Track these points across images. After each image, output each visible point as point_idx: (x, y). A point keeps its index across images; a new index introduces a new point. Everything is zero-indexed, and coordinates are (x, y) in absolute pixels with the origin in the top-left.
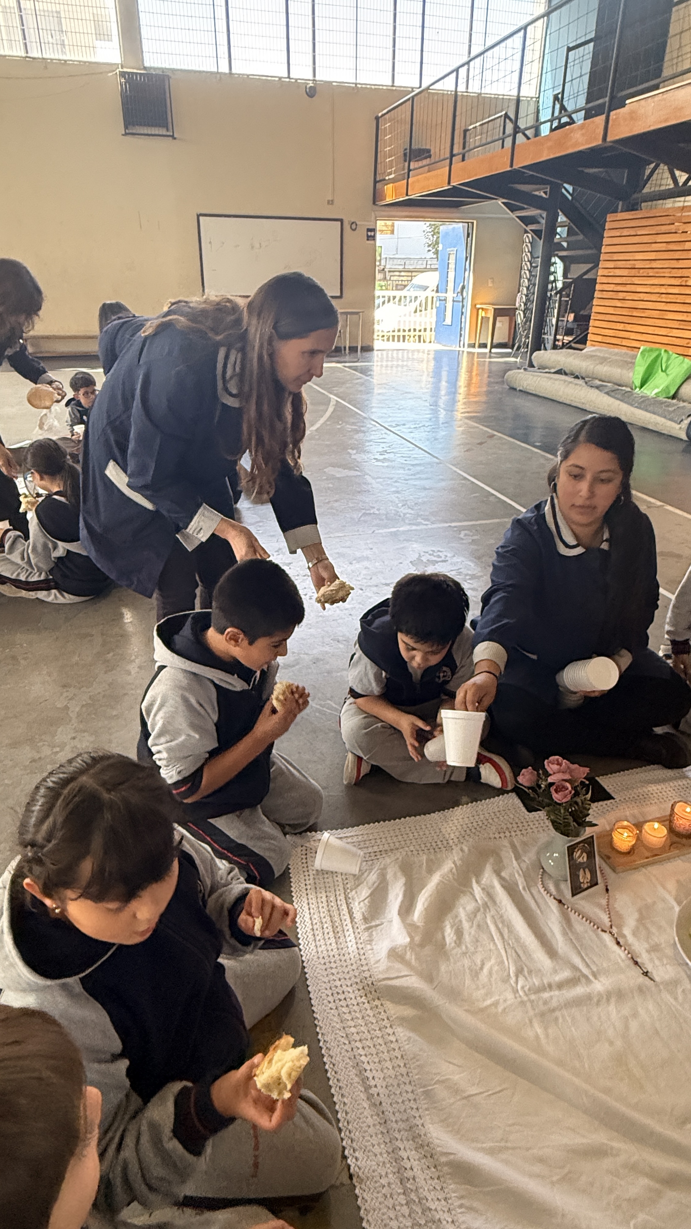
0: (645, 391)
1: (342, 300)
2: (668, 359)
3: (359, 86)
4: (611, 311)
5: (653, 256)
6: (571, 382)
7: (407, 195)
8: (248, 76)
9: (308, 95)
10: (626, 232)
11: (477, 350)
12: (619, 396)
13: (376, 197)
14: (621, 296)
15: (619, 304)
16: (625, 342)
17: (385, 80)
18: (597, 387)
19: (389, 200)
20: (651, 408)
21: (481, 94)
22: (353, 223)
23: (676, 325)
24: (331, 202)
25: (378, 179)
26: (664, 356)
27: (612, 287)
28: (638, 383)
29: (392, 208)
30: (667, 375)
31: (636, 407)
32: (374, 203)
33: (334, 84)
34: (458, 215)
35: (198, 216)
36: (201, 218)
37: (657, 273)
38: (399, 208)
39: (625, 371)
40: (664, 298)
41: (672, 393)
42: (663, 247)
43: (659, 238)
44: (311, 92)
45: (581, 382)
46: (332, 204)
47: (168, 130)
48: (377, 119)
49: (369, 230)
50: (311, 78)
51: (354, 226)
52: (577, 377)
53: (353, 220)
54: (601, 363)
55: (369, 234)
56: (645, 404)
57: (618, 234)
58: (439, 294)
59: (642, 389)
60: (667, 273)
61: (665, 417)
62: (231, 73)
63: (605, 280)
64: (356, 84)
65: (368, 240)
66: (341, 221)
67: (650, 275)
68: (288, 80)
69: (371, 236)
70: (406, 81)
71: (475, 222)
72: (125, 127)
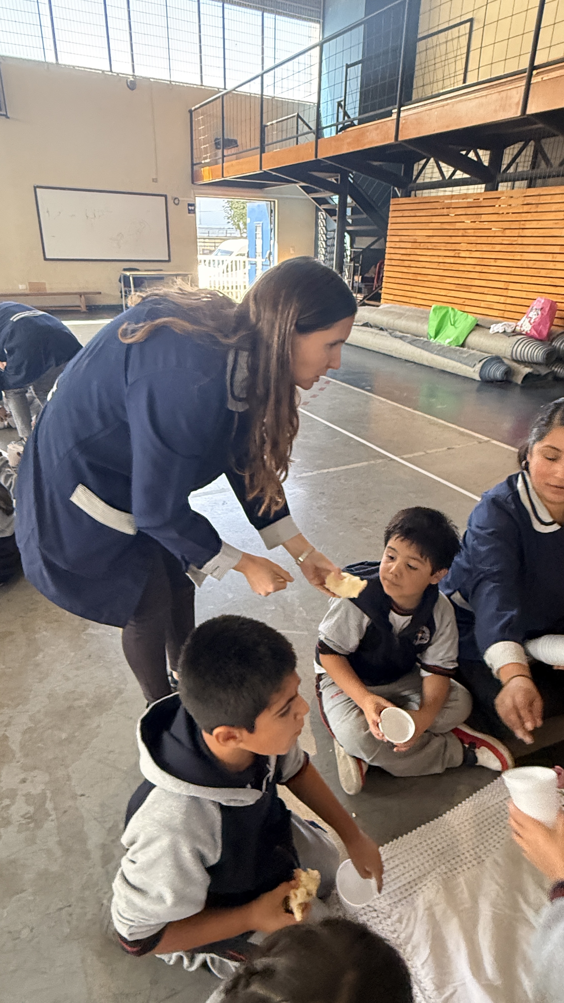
0: (439, 341)
1: (170, 264)
2: (454, 316)
3: (174, 83)
4: (400, 275)
5: (430, 233)
6: (377, 334)
7: (223, 177)
8: (74, 67)
9: (130, 89)
10: (406, 213)
12: (420, 345)
13: (194, 177)
14: (407, 263)
15: (405, 270)
16: (413, 301)
17: (195, 80)
18: (401, 338)
19: (206, 181)
20: (448, 355)
21: (274, 97)
22: (176, 198)
23: (453, 287)
24: (155, 180)
25: (195, 162)
26: (451, 312)
27: (398, 257)
28: (432, 334)
29: (211, 187)
30: (456, 328)
31: (436, 354)
32: (193, 183)
33: (152, 80)
34: (263, 195)
35: (35, 188)
36: (38, 190)
37: (435, 246)
38: (214, 187)
39: (419, 325)
40: (442, 266)
41: (461, 342)
42: (438, 226)
43: (435, 219)
44: (132, 86)
45: (385, 333)
46: (156, 182)
48: (191, 112)
49: (190, 205)
50: (131, 73)
51: (176, 201)
52: (381, 329)
53: (176, 196)
54: (400, 318)
55: (190, 208)
56: (442, 351)
57: (401, 215)
58: (250, 259)
59: (436, 339)
60: (442, 246)
61: (461, 362)
62: (57, 63)
63: (392, 251)
64: (170, 81)
65: (189, 213)
66: (166, 196)
67: (430, 247)
68: (110, 73)
69: (192, 210)
70: (213, 82)
71: (276, 201)
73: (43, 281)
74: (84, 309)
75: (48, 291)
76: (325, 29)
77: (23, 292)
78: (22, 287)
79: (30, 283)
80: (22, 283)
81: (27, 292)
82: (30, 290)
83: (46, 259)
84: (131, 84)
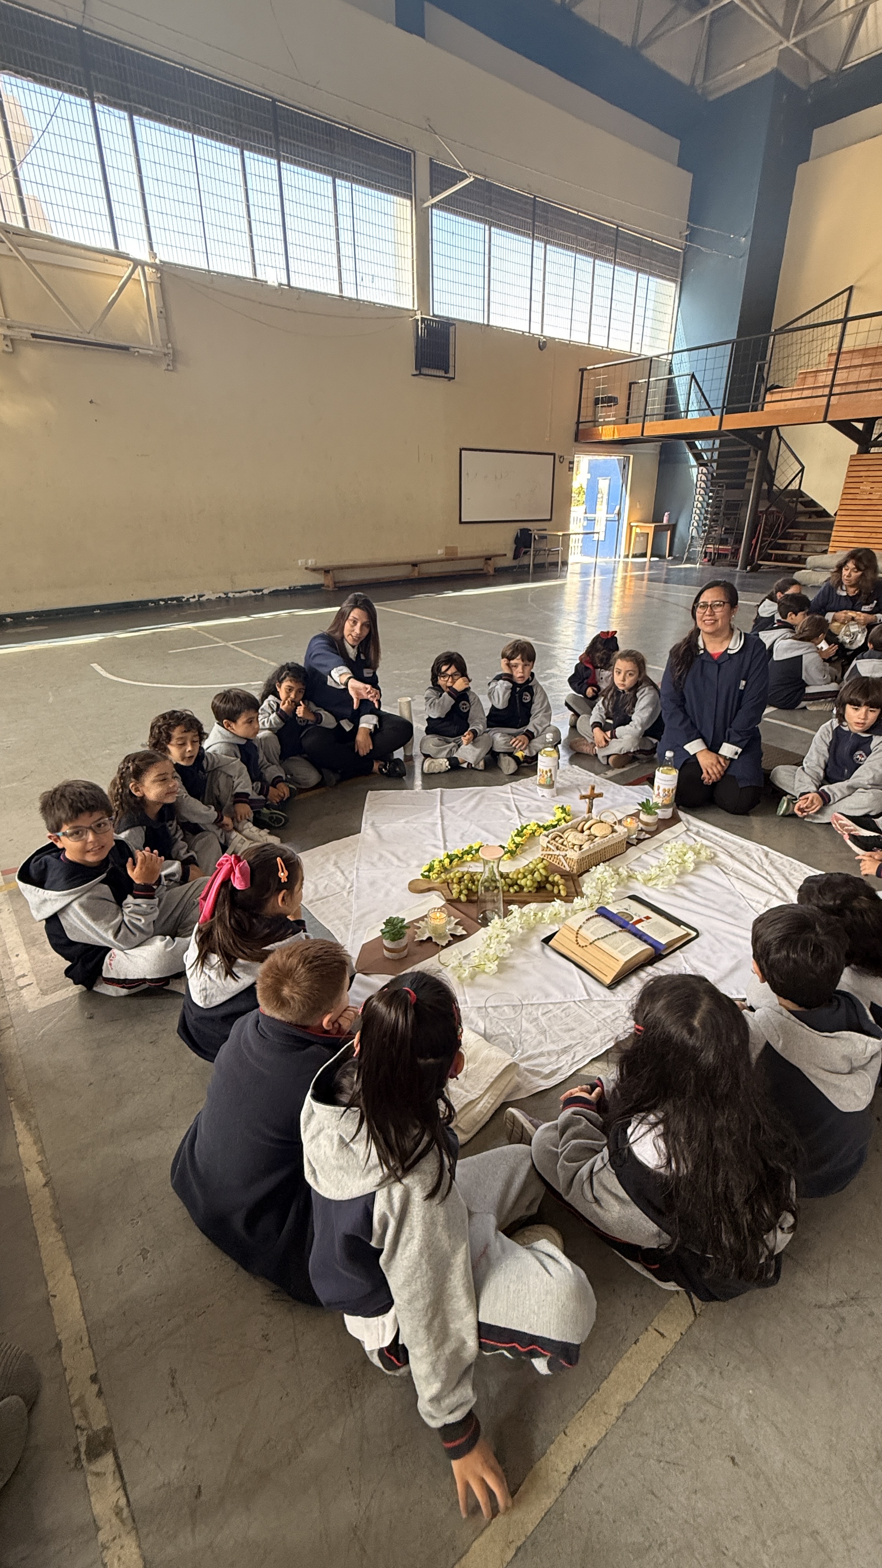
1: (551, 523)
7: (642, 433)
8: (502, 328)
9: (541, 349)
11: (630, 560)
13: (582, 434)
17: (585, 339)
22: (562, 457)
25: (581, 420)
32: (576, 440)
33: (554, 340)
34: (623, 450)
35: (461, 450)
36: (463, 452)
44: (542, 346)
46: (548, 441)
47: (445, 373)
48: (582, 370)
49: (570, 463)
50: (541, 334)
51: (562, 460)
53: (562, 454)
64: (571, 342)
65: (569, 471)
66: (554, 454)
68: (529, 335)
69: (571, 468)
70: (599, 341)
71: (632, 457)
72: (416, 369)
73: (456, 545)
74: (492, 572)
75: (459, 555)
76: (684, 288)
77: (440, 557)
78: (440, 552)
79: (446, 547)
80: (441, 549)
81: (444, 557)
82: (446, 554)
83: (461, 522)
84: (543, 344)
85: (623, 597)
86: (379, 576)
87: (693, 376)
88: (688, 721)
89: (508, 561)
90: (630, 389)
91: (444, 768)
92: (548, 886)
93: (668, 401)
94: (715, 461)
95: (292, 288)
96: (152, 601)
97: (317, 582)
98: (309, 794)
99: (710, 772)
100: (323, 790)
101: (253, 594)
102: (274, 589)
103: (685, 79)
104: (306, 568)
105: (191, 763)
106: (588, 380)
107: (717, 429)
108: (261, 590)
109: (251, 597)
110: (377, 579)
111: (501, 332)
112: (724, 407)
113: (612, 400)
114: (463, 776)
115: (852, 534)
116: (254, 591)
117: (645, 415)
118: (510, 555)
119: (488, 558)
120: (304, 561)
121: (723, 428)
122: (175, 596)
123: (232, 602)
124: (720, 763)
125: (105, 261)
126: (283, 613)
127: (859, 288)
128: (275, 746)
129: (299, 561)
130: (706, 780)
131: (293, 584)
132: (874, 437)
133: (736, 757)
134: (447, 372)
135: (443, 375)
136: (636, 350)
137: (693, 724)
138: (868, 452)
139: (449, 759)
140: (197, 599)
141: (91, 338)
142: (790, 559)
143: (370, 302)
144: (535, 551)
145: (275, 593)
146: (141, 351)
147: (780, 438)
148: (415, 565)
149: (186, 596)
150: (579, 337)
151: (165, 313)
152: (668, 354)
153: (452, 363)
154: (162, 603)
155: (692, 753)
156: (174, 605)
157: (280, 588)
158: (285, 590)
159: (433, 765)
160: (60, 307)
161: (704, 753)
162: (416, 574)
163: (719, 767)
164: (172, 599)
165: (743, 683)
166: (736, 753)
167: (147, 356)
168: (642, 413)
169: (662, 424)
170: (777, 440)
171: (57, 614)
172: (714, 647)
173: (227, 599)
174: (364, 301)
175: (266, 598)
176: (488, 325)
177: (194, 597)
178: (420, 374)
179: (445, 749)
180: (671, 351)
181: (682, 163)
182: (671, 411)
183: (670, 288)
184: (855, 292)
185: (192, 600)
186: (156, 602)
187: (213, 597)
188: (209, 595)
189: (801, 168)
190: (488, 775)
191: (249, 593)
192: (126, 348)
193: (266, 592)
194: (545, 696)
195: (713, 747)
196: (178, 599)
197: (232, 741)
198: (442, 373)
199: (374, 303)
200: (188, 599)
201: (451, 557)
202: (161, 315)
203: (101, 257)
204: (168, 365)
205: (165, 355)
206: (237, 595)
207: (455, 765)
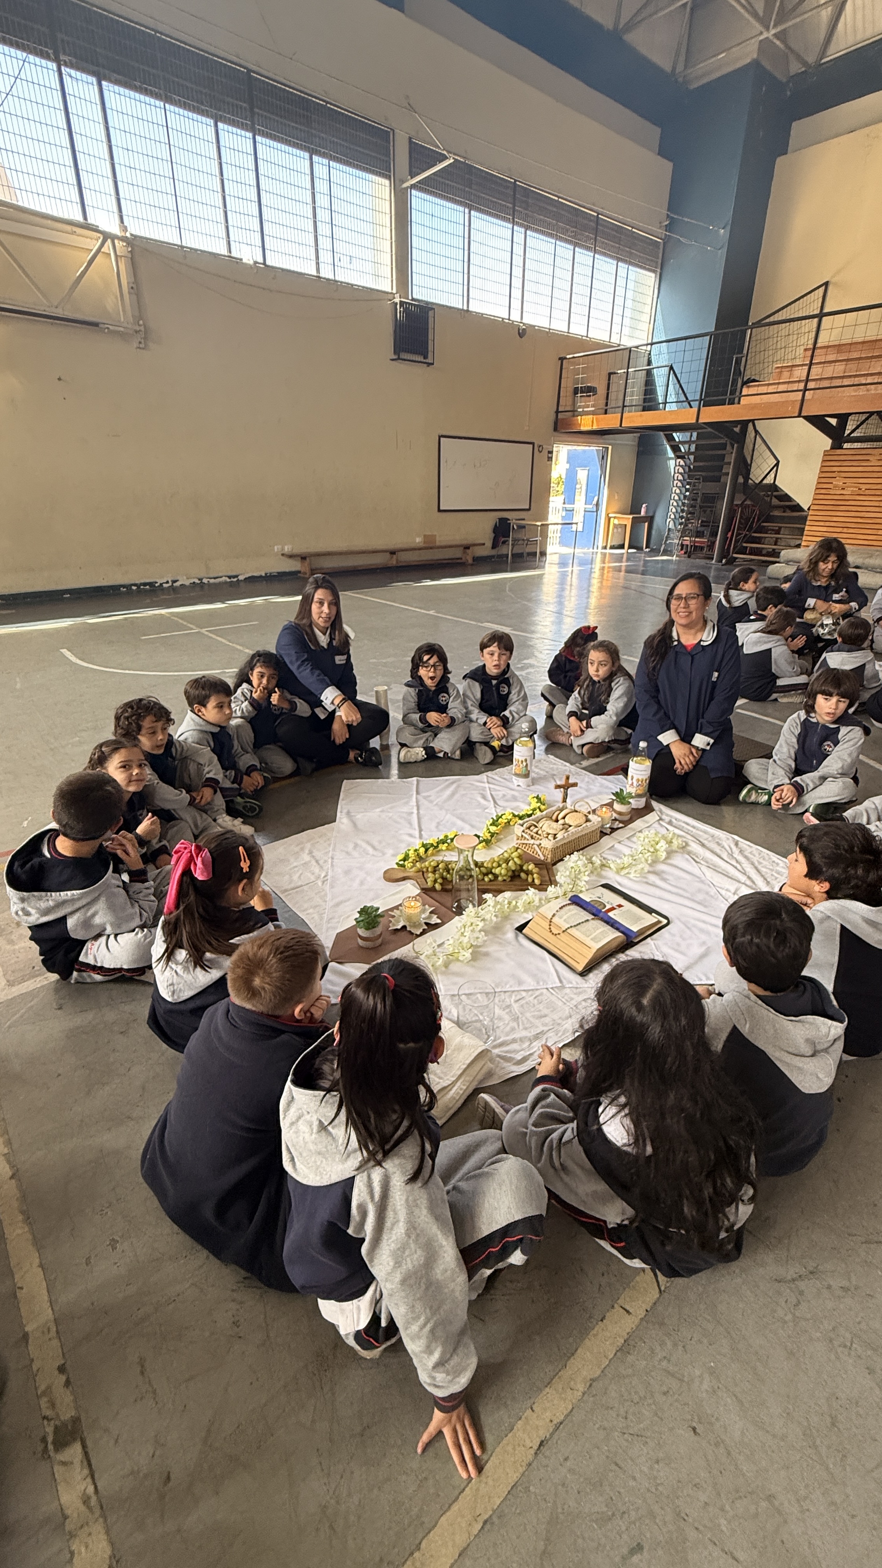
1: (530, 512)
3: (553, 331)
7: (620, 424)
8: (481, 314)
9: (521, 336)
11: (608, 551)
13: (561, 424)
17: (565, 328)
22: (541, 446)
24: (527, 428)
25: (563, 410)
32: (555, 429)
33: (534, 327)
34: (602, 441)
35: (440, 437)
36: (442, 439)
44: (522, 333)
46: (528, 430)
47: (425, 358)
48: (562, 359)
49: (549, 452)
50: (520, 321)
51: (541, 449)
53: (541, 444)
55: (549, 455)
64: (551, 330)
65: (548, 460)
66: (533, 444)
68: (508, 321)
69: (550, 457)
70: (578, 329)
71: (610, 447)
72: (395, 353)
73: (435, 533)
74: (470, 561)
75: (438, 544)
76: (663, 278)
77: (418, 546)
78: (419, 540)
79: (425, 536)
80: (419, 536)
81: (422, 545)
82: (425, 542)
83: (439, 510)
84: (522, 332)
85: (600, 588)
86: (356, 564)
87: (671, 368)
88: (662, 713)
89: (486, 551)
90: (609, 379)
91: (420, 758)
92: (523, 875)
93: (646, 393)
94: (692, 453)
95: (268, 266)
96: (124, 586)
97: (293, 569)
98: (284, 783)
99: (683, 762)
100: (297, 778)
101: (228, 580)
102: (250, 575)
103: (668, 68)
104: (283, 555)
105: (161, 751)
106: (568, 368)
107: (694, 421)
108: (237, 576)
109: (226, 582)
110: (355, 567)
111: (480, 318)
112: (701, 400)
113: (590, 390)
114: (440, 765)
115: (825, 529)
116: (230, 577)
117: (624, 406)
118: (489, 544)
119: (467, 548)
120: (280, 547)
121: (701, 421)
122: (147, 581)
123: (206, 587)
124: (692, 753)
125: (74, 233)
126: (259, 600)
127: (835, 284)
128: (249, 735)
129: (276, 547)
130: (679, 770)
131: (269, 571)
132: (847, 432)
133: (708, 748)
134: (426, 357)
135: (423, 360)
136: (615, 340)
137: (666, 715)
138: (842, 448)
139: (425, 748)
140: (170, 584)
141: (59, 312)
142: (764, 552)
143: (348, 284)
144: (514, 540)
145: (251, 580)
146: (110, 327)
147: (756, 432)
148: (393, 553)
149: (160, 581)
150: (559, 325)
151: (136, 288)
152: (647, 345)
153: (430, 348)
154: (134, 588)
155: (665, 744)
156: (146, 591)
157: (255, 574)
158: (261, 577)
159: (409, 754)
160: (27, 280)
161: (677, 743)
162: (393, 562)
163: (691, 758)
164: (145, 584)
165: (716, 674)
166: (708, 744)
167: (118, 332)
168: (621, 404)
169: (641, 416)
170: (753, 434)
171: (24, 598)
172: (688, 639)
173: (202, 585)
174: (341, 282)
175: (242, 584)
176: (468, 311)
177: (167, 582)
178: (399, 359)
179: (421, 738)
180: (650, 342)
181: (663, 152)
182: (649, 402)
183: (649, 278)
184: (830, 288)
185: (165, 585)
186: (128, 587)
187: (187, 583)
188: (183, 581)
189: (780, 161)
190: (464, 764)
191: (224, 579)
192: (96, 325)
193: (241, 578)
194: (522, 686)
195: (686, 738)
196: (151, 584)
197: (204, 729)
198: (421, 359)
199: (352, 285)
200: (161, 584)
201: (429, 545)
202: (132, 291)
203: (69, 228)
204: (140, 343)
205: (136, 332)
206: (212, 581)
207: (431, 754)
